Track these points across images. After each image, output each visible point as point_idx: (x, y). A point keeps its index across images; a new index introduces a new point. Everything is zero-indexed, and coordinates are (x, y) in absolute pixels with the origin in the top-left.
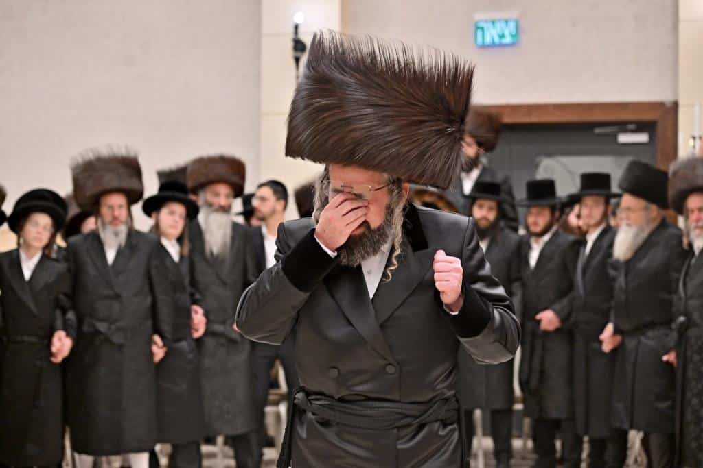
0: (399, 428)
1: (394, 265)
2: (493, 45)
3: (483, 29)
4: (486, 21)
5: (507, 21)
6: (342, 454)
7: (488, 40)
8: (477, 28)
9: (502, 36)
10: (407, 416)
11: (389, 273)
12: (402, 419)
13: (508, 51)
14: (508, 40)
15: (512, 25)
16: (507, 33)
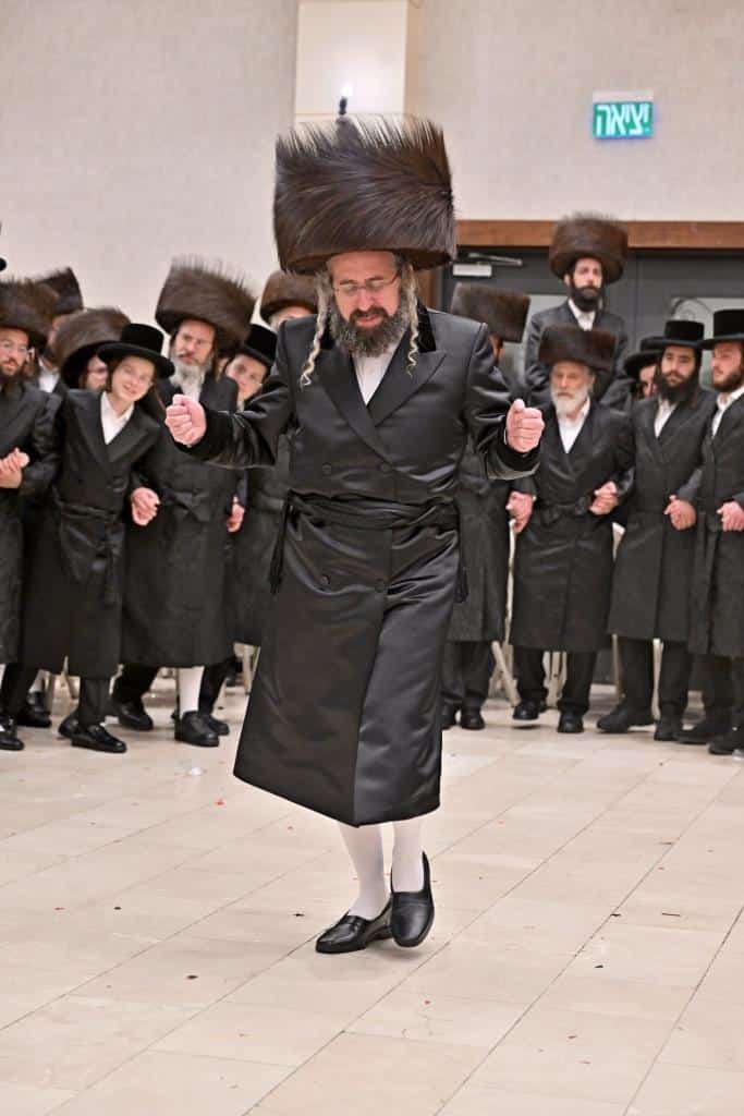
0: (395, 529)
1: (412, 348)
2: (617, 138)
3: (604, 114)
4: (609, 104)
5: (638, 105)
6: (336, 555)
7: (611, 131)
8: (596, 113)
9: (631, 125)
10: (402, 517)
11: (411, 359)
12: (397, 519)
13: (638, 144)
14: (638, 131)
15: (644, 109)
16: (637, 120)
